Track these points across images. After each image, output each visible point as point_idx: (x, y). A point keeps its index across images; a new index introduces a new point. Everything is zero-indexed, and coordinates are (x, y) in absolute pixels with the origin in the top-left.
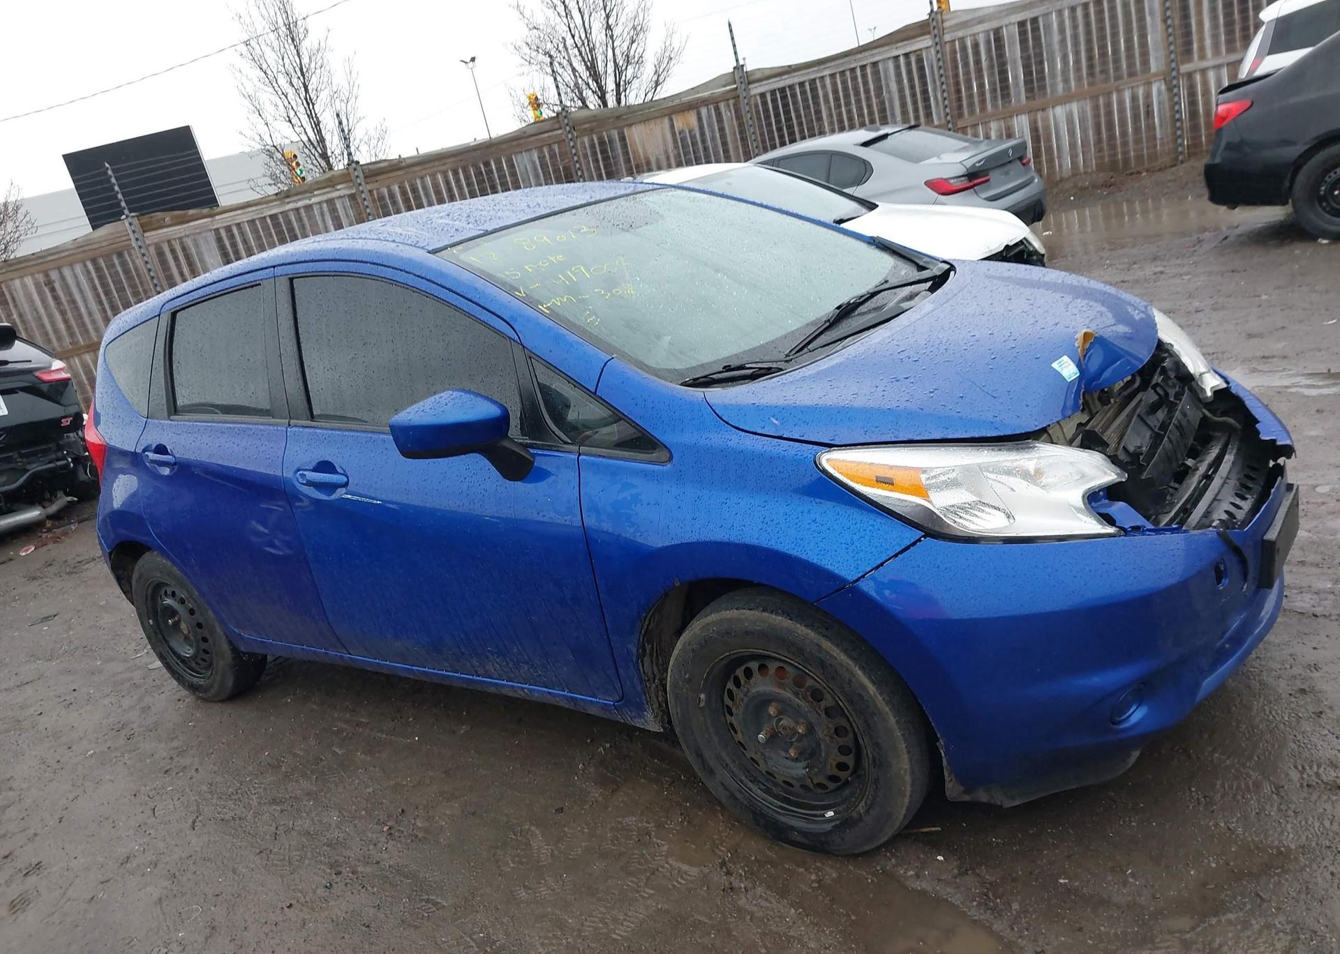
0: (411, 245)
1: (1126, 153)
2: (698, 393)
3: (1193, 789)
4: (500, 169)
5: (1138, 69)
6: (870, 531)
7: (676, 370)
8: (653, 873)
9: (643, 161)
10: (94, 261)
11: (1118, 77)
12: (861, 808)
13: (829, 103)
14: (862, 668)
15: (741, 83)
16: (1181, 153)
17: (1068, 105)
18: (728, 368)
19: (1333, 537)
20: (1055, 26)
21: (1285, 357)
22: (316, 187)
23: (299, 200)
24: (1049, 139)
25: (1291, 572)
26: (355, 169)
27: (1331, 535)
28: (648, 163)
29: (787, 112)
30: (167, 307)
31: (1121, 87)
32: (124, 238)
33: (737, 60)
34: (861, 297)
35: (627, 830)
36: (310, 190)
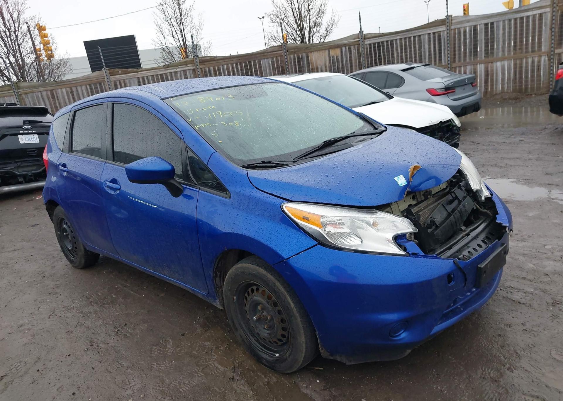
0: (156, 95)
1: (526, 85)
2: (245, 171)
3: (434, 370)
4: (255, 65)
5: (536, 49)
6: (297, 239)
7: (242, 160)
8: (206, 367)
9: (315, 67)
10: (90, 85)
11: (527, 52)
12: (287, 355)
13: (398, 51)
14: (290, 296)
15: (361, 38)
16: (551, 88)
17: (503, 62)
18: (263, 162)
19: (543, 269)
20: (501, 27)
21: (558, 185)
22: (180, 64)
23: (173, 69)
24: (492, 76)
25: (518, 282)
26: (196, 59)
27: (543, 268)
28: (317, 68)
29: (379, 53)
30: (74, 108)
31: (528, 56)
32: (102, 78)
33: (361, 29)
34: (339, 138)
35: (204, 347)
36: (176, 65)
